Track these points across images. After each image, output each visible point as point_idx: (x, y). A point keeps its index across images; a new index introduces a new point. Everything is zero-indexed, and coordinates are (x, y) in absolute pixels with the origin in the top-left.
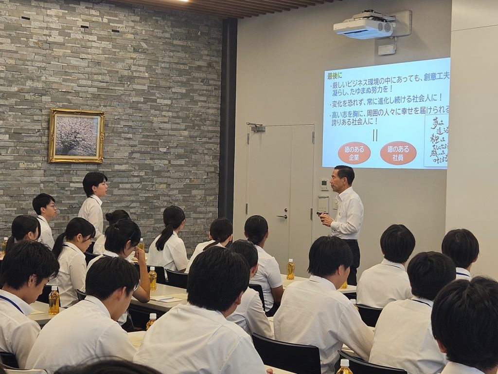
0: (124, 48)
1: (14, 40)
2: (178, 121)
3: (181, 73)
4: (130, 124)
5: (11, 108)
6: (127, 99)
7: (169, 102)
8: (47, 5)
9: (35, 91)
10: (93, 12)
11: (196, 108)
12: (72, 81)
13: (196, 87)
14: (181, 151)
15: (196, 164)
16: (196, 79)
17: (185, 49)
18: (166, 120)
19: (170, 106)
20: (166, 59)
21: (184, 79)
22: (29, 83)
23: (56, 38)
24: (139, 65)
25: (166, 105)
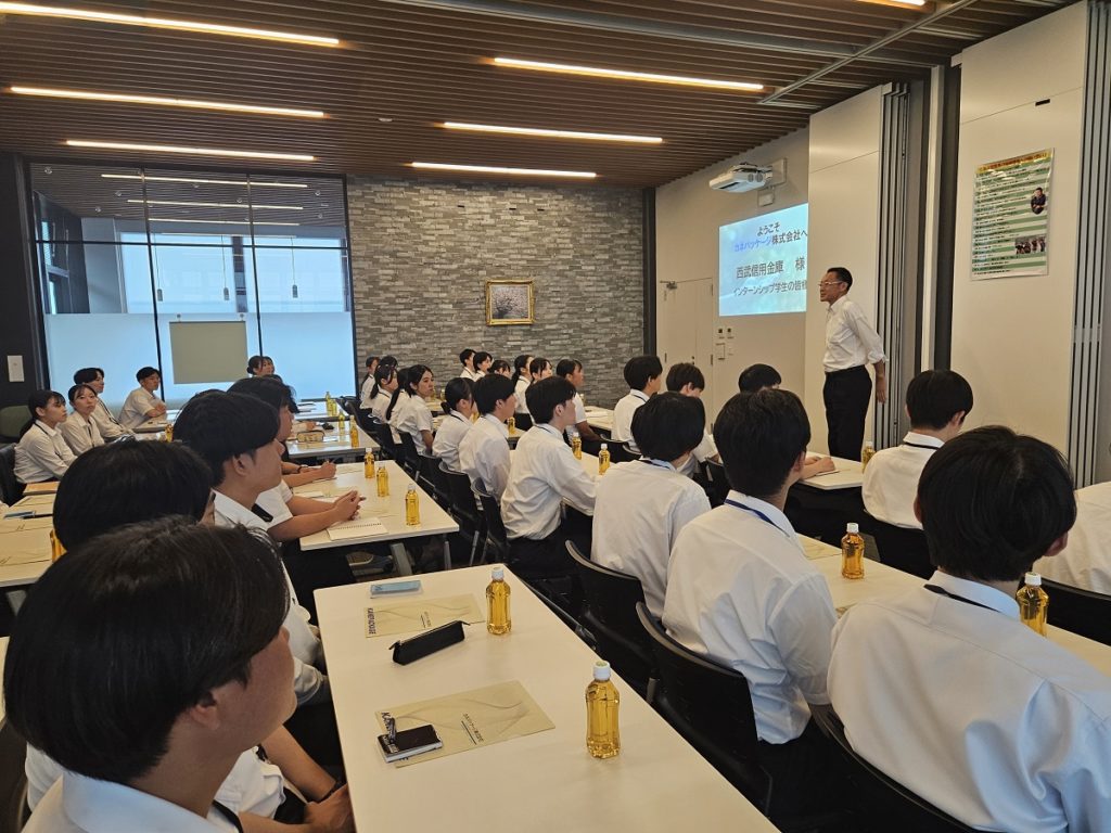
0: (549, 224)
1: (452, 226)
2: (602, 284)
3: (603, 241)
4: (558, 289)
5: (453, 282)
6: (553, 268)
7: (593, 268)
8: (478, 193)
9: (471, 266)
10: (519, 195)
11: (620, 272)
12: (504, 256)
13: (619, 253)
14: (607, 310)
15: (621, 320)
16: (618, 246)
17: (606, 220)
18: (591, 284)
19: (595, 271)
20: (589, 231)
21: (606, 247)
22: (467, 261)
23: (488, 221)
24: (564, 238)
25: (591, 271)
